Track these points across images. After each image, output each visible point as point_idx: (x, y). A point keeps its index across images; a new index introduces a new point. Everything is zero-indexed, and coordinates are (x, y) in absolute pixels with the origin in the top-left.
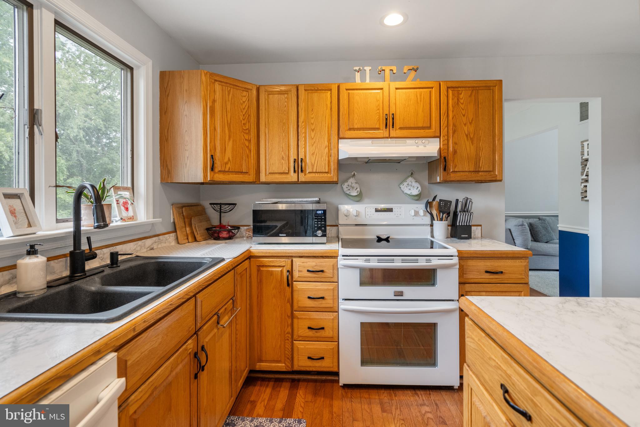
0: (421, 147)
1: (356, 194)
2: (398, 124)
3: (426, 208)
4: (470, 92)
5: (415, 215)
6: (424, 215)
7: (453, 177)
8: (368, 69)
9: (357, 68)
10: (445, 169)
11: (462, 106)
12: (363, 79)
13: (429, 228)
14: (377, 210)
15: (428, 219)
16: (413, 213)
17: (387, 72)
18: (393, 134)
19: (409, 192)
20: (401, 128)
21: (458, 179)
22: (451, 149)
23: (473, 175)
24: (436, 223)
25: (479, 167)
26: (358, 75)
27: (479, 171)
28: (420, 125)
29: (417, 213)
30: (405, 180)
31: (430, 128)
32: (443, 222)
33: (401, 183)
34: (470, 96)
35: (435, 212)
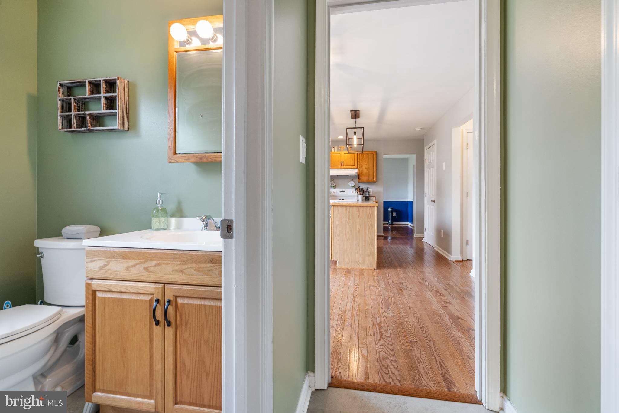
0: (352, 171)
1: (333, 186)
2: (345, 164)
3: (356, 190)
4: (366, 155)
5: (352, 193)
6: (355, 193)
7: (361, 180)
8: (336, 147)
9: (333, 147)
10: (359, 178)
11: (364, 159)
12: (335, 150)
13: (357, 197)
14: (340, 191)
15: (356, 194)
16: (351, 192)
17: (342, 148)
18: (343, 167)
19: (351, 185)
20: (346, 166)
21: (363, 181)
22: (361, 172)
23: (367, 180)
24: (359, 195)
25: (369, 177)
26: (333, 149)
27: (369, 179)
28: (351, 165)
29: (353, 192)
30: (350, 182)
31: (354, 165)
32: (361, 195)
33: (349, 183)
34: (367, 156)
35: (358, 192)
